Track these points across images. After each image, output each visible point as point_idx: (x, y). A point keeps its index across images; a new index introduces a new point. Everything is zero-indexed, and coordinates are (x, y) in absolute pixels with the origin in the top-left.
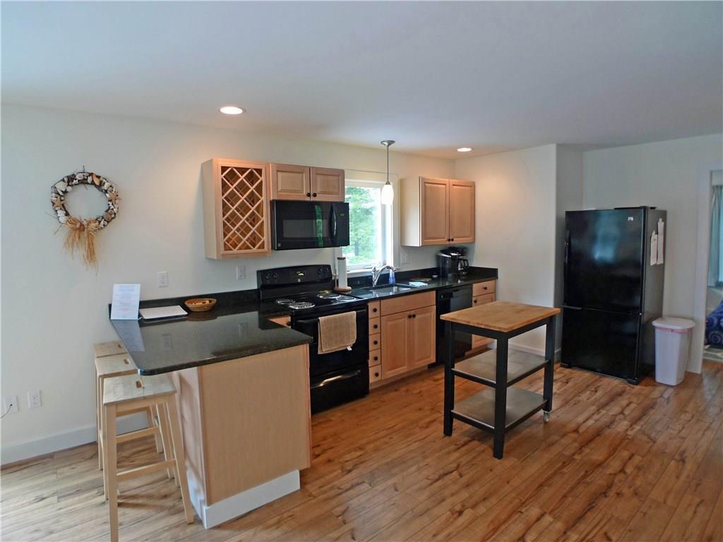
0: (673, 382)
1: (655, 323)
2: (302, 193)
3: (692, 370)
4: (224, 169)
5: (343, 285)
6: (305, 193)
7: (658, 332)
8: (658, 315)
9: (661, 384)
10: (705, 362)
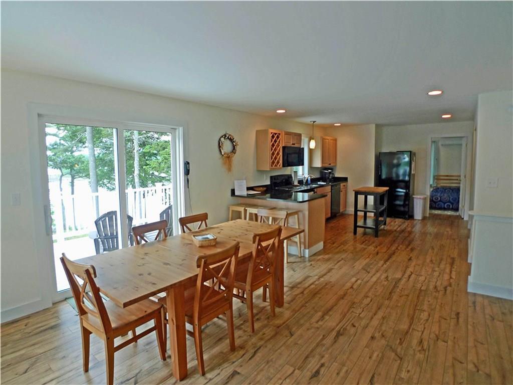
0: (420, 218)
1: (414, 196)
2: (290, 143)
3: (426, 215)
4: (272, 133)
5: (296, 183)
6: (291, 143)
7: (415, 199)
8: (413, 194)
9: (416, 220)
10: (429, 214)
